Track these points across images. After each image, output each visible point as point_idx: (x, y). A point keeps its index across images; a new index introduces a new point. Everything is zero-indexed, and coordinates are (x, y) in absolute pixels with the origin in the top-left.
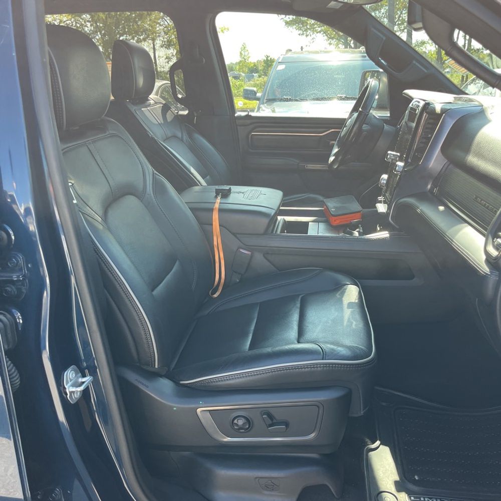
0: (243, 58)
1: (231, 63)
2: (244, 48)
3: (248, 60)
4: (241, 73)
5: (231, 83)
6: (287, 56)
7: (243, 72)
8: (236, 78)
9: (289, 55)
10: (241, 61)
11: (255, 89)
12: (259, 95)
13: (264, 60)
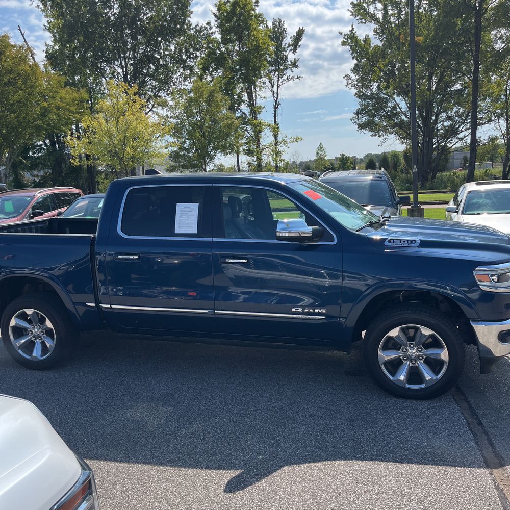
0: (320, 156)
2: (321, 147)
3: (325, 158)
4: (317, 171)
7: (320, 170)
10: (317, 159)
13: (340, 158)
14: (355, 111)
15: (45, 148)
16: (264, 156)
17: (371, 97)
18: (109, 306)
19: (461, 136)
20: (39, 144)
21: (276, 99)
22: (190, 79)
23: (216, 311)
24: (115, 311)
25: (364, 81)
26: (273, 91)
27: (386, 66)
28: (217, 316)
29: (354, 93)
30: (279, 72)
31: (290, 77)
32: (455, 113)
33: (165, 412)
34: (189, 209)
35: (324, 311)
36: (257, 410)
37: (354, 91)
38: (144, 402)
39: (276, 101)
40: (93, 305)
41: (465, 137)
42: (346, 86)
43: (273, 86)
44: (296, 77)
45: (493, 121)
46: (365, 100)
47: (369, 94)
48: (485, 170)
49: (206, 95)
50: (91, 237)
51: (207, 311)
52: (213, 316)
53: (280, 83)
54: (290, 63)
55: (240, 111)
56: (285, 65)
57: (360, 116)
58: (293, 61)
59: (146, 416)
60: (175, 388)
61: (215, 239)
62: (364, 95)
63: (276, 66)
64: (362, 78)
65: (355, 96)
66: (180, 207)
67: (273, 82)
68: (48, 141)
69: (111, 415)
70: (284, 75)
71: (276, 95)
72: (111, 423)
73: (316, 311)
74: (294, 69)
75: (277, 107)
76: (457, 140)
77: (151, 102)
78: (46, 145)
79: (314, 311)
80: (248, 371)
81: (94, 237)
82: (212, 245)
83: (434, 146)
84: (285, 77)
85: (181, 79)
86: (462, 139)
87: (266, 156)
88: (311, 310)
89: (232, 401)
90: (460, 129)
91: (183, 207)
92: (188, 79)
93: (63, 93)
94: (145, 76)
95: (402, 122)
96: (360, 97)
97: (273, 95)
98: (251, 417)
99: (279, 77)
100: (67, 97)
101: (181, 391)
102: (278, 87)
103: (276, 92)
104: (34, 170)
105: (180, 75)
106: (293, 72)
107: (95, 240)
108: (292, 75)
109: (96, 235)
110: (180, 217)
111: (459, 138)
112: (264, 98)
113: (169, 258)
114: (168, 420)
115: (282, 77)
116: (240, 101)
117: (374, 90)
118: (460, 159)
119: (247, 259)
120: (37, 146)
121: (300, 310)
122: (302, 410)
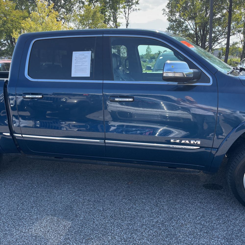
0: (148, 52)
1: (142, 55)
2: (149, 47)
3: (150, 53)
4: (147, 59)
5: (142, 64)
6: (164, 53)
7: (148, 59)
8: (145, 61)
9: (165, 53)
10: (147, 54)
11: (151, 66)
12: (152, 68)
13: (158, 53)
14: (167, 28)
15: (8, 44)
16: (122, 49)
17: (175, 21)
18: (20, 135)
19: (219, 41)
20: (5, 43)
21: (127, 21)
22: (83, 9)
23: (106, 141)
24: (25, 139)
25: (172, 13)
26: (126, 17)
27: (183, 4)
28: (106, 145)
29: (167, 18)
30: (129, 6)
31: (135, 9)
32: (217, 30)
33: (65, 226)
34: (83, 56)
35: (199, 143)
36: (143, 225)
37: (167, 17)
38: (48, 215)
39: (127, 22)
40: (9, 134)
41: (221, 42)
42: (163, 14)
43: (126, 14)
44: (138, 9)
45: (235, 34)
46: (172, 22)
47: (174, 19)
48: (230, 59)
49: (92, 14)
50: (4, 80)
51: (98, 141)
52: (104, 144)
53: (129, 12)
54: (135, 2)
55: (109, 25)
56: (132, 3)
57: (169, 30)
58: (136, 1)
59: (48, 231)
60: (74, 200)
61: (105, 82)
62: (172, 20)
63: (127, 3)
64: (171, 10)
65: (167, 20)
66: (76, 55)
67: (125, 12)
68: (9, 41)
69: (18, 230)
70: (132, 8)
71: (127, 19)
72: (16, 241)
73: (192, 142)
74: (137, 5)
75: (128, 25)
76: (217, 44)
77: (63, 20)
78: (8, 43)
79: (190, 142)
80: (129, 184)
81: (7, 81)
82: (103, 87)
83: (206, 47)
84: (132, 9)
85: (78, 9)
86: (219, 43)
87: (123, 50)
88: (187, 142)
89: (121, 215)
90: (219, 38)
91: (78, 55)
92: (82, 8)
93: (14, 12)
94: (59, 6)
95: (190, 34)
96: (169, 21)
97: (126, 19)
98: (139, 234)
99: (129, 9)
100: (17, 15)
101: (78, 204)
102: (128, 14)
103: (127, 16)
104: (3, 56)
105: (78, 6)
106: (136, 6)
107: (7, 83)
108: (136, 8)
109: (8, 79)
110: (75, 63)
111: (218, 43)
112: (122, 18)
113: (71, 99)
114: (67, 237)
115: (130, 9)
116: (109, 19)
117: (177, 17)
118: (217, 54)
119: (133, 98)
120: (4, 43)
121: (178, 141)
122: (181, 226)
